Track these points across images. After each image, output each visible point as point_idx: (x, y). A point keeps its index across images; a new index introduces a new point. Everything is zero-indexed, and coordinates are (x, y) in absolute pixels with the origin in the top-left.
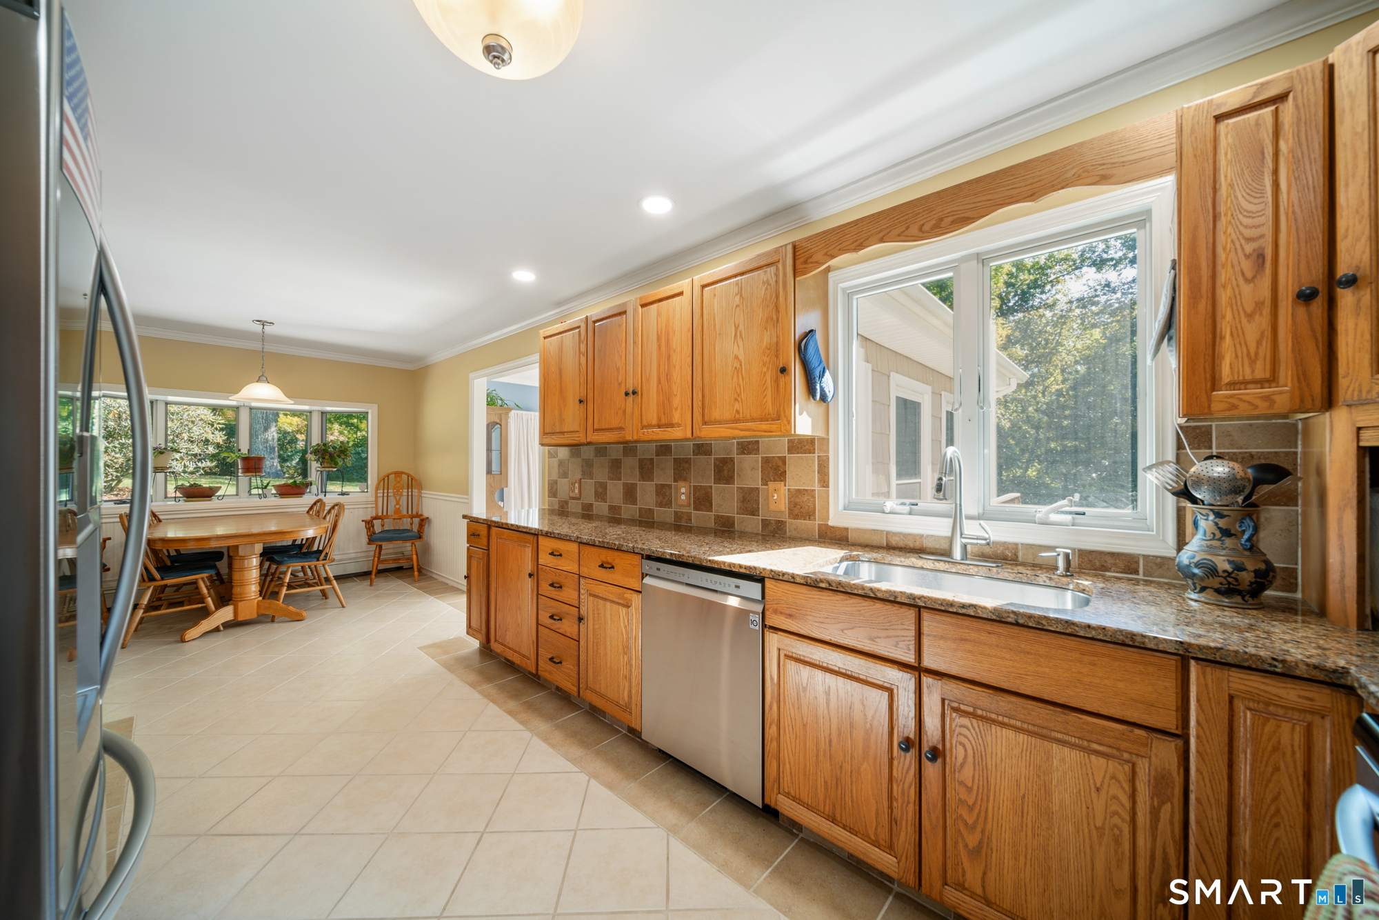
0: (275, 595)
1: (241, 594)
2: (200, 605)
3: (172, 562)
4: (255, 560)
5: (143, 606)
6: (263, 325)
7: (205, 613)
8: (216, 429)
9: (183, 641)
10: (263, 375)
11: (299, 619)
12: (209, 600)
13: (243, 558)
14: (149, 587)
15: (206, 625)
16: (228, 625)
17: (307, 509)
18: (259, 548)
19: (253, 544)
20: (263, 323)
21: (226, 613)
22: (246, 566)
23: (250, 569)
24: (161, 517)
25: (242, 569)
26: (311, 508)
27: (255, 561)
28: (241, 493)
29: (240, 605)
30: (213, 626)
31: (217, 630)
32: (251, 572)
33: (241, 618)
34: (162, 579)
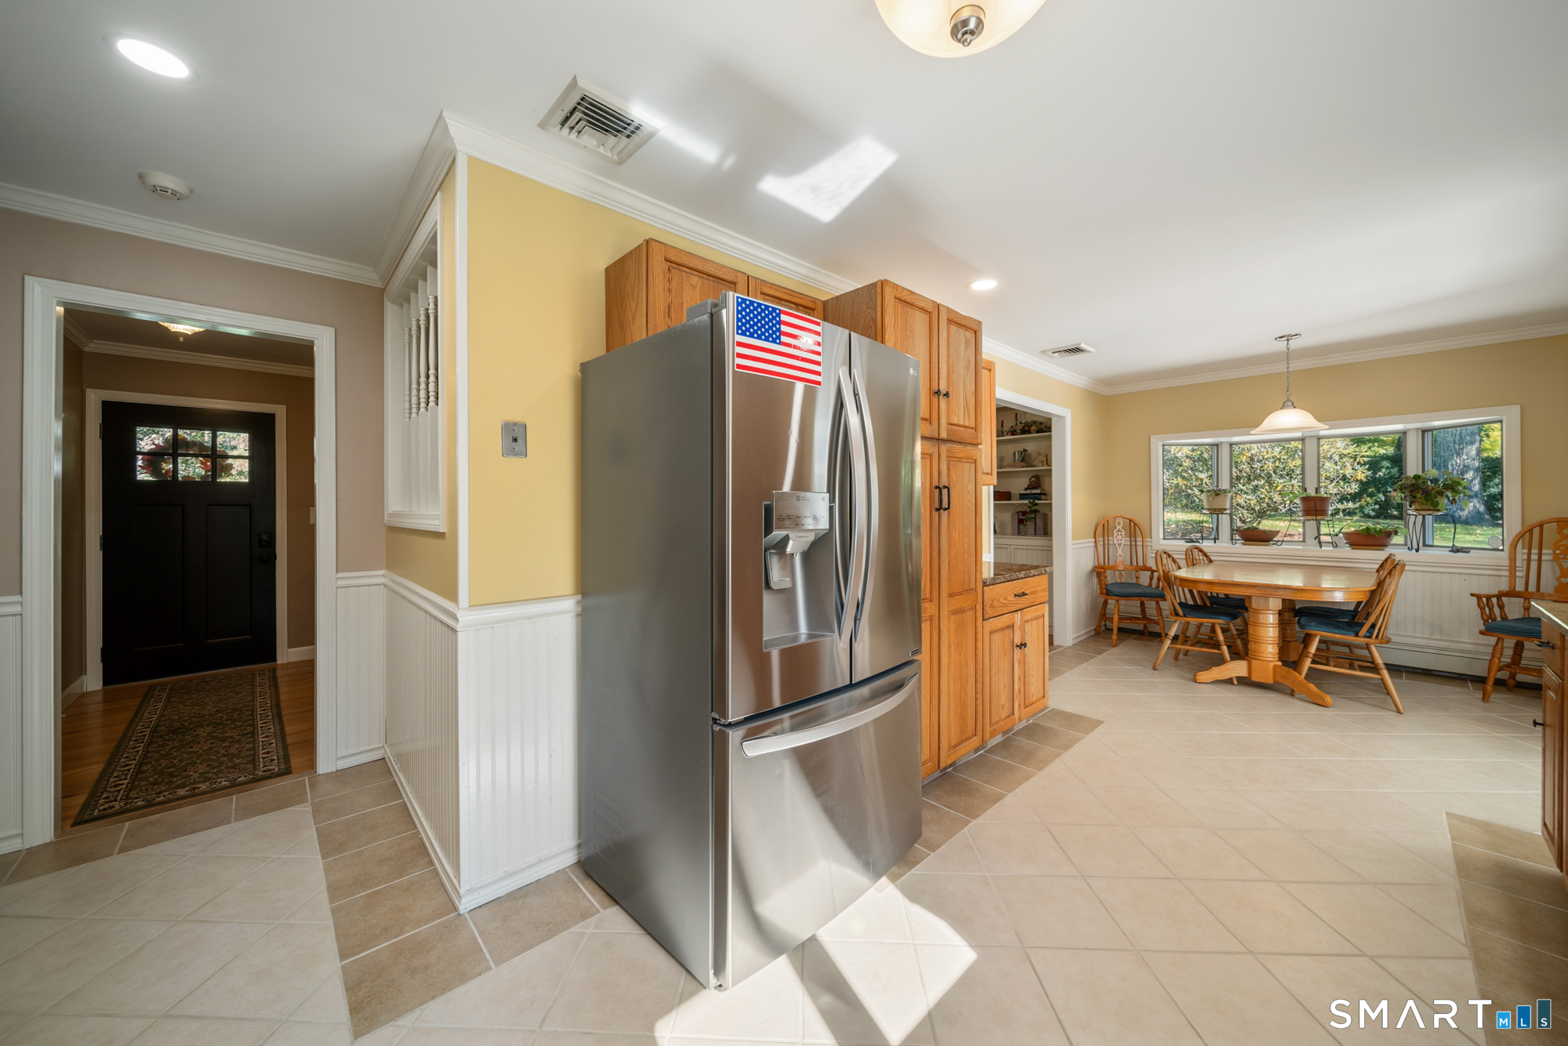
0: (1295, 665)
1: (1255, 652)
2: (1216, 651)
3: (1211, 604)
4: (1271, 616)
5: (1171, 638)
6: (1288, 340)
7: (1220, 661)
8: (1359, 463)
9: (1195, 681)
10: (1288, 400)
11: (1323, 705)
12: (1225, 648)
13: (1257, 611)
14: (1176, 621)
15: (1218, 673)
16: (1244, 682)
17: (1377, 566)
18: (1275, 604)
19: (1266, 598)
20: (1288, 338)
21: (1239, 668)
22: (1261, 621)
23: (1266, 625)
24: (1212, 558)
25: (1257, 624)
26: (1382, 566)
27: (1272, 619)
28: (1307, 540)
29: (1254, 662)
30: (1226, 676)
31: (1229, 681)
32: (1268, 630)
33: (1255, 678)
34: (1185, 616)
